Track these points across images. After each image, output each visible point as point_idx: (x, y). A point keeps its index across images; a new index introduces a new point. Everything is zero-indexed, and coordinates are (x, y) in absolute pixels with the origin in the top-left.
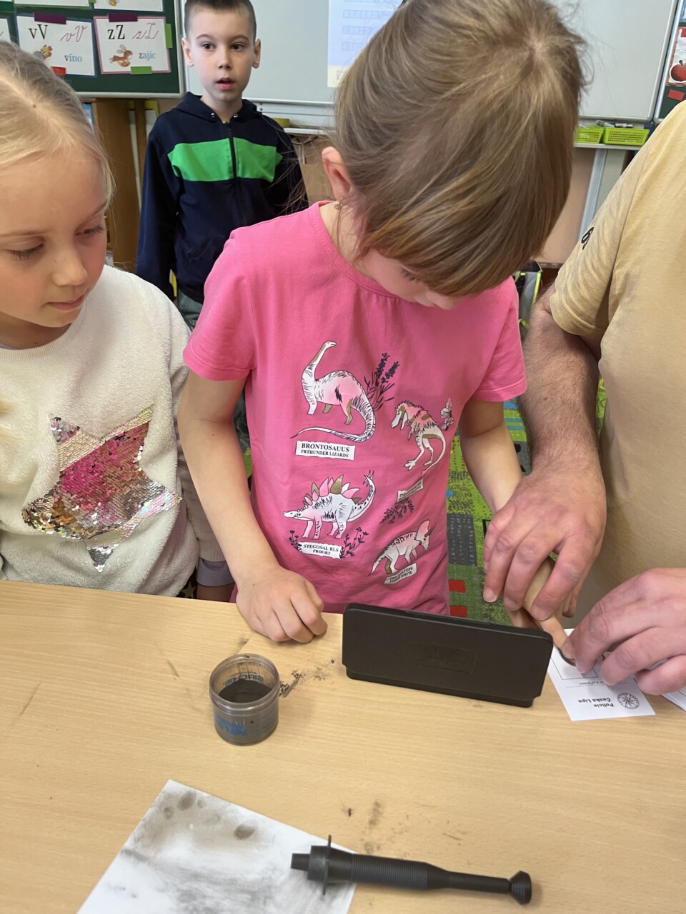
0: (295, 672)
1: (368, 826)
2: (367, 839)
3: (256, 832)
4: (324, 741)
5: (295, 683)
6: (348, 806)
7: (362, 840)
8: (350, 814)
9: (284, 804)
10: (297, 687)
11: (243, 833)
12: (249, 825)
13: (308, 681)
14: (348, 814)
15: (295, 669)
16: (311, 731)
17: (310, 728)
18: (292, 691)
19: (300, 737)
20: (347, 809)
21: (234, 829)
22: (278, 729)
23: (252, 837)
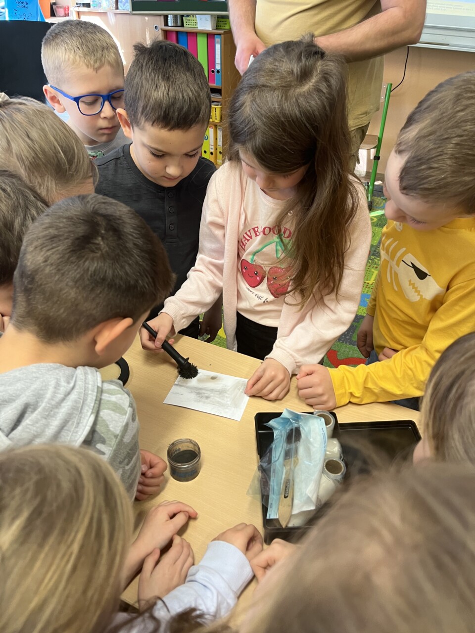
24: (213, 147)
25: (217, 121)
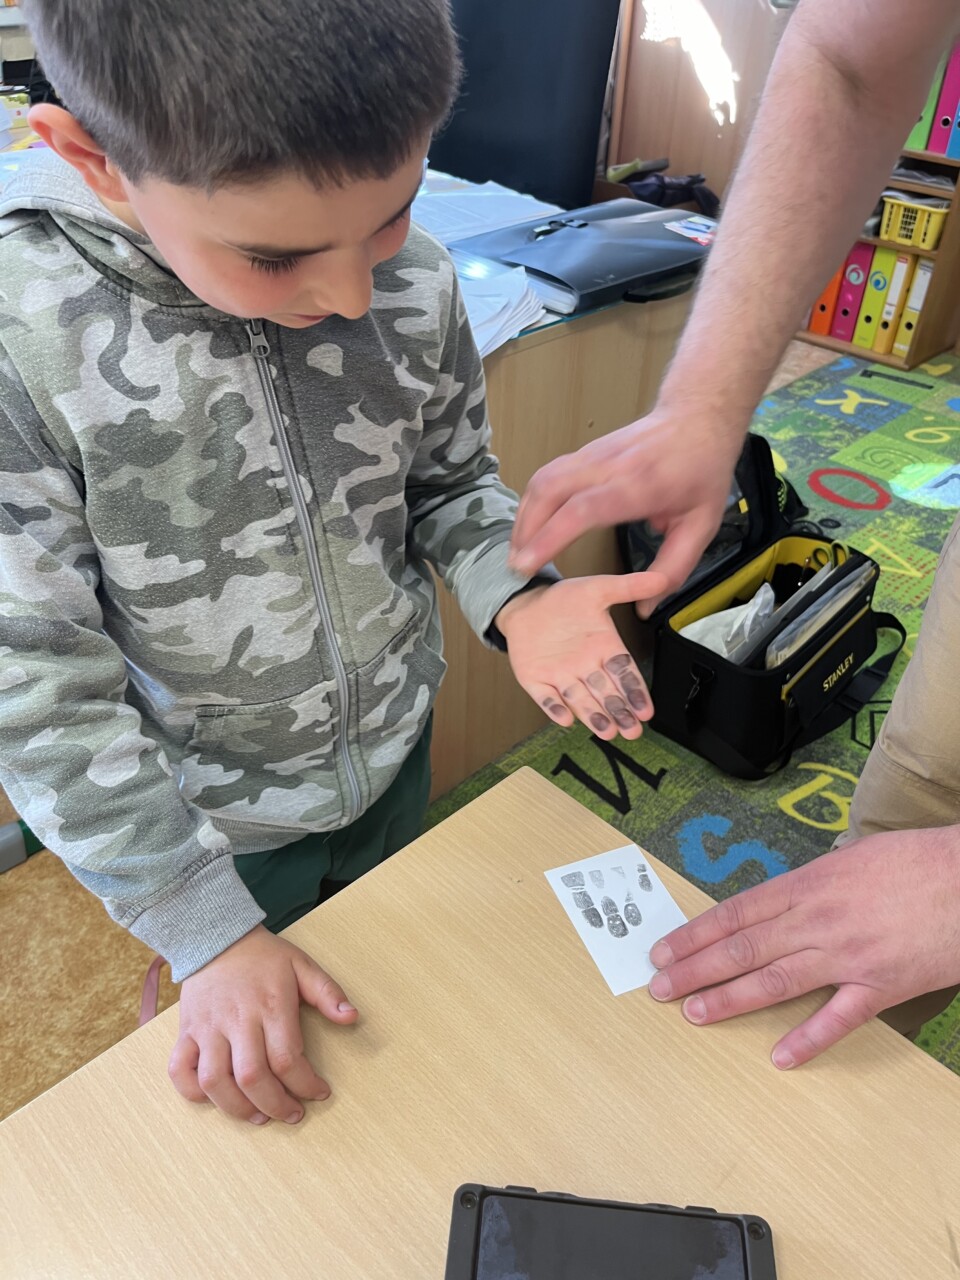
24: (893, 310)
25: (927, 246)
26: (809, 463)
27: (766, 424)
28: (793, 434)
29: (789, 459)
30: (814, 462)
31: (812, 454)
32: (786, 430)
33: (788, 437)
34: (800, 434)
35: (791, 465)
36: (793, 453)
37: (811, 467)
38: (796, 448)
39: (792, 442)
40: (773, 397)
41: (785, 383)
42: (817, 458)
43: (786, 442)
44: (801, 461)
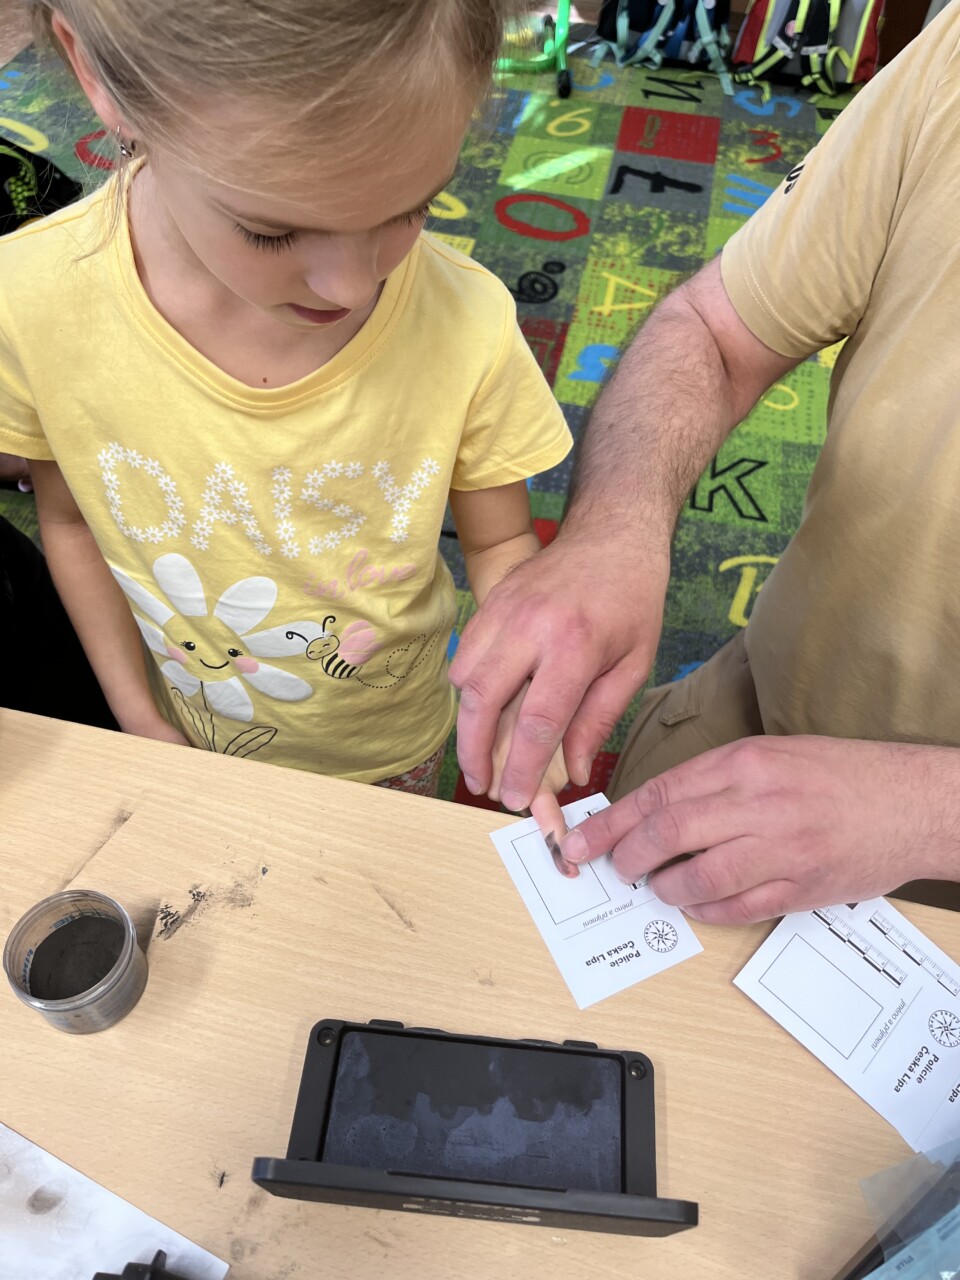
0: (196, 887)
1: (246, 1208)
2: (238, 1231)
3: (63, 1203)
4: (212, 1035)
5: (191, 911)
6: (222, 1167)
7: (231, 1233)
8: (222, 1182)
9: (119, 1155)
10: (192, 919)
11: (42, 1203)
12: (53, 1188)
13: (213, 909)
14: (218, 1181)
15: (197, 882)
16: (196, 1011)
17: (195, 1006)
18: (183, 927)
19: (175, 1024)
20: (219, 1172)
21: (30, 1194)
22: (140, 1003)
23: (55, 1210)
26: (72, 132)
27: (14, 99)
28: (48, 103)
29: (50, 132)
30: (77, 129)
31: (74, 121)
32: (39, 100)
33: (42, 107)
34: (56, 101)
35: (52, 139)
36: (54, 123)
37: (75, 135)
38: (54, 118)
39: (49, 111)
40: (17, 65)
41: (26, 45)
42: (79, 124)
43: (42, 114)
44: (64, 132)
